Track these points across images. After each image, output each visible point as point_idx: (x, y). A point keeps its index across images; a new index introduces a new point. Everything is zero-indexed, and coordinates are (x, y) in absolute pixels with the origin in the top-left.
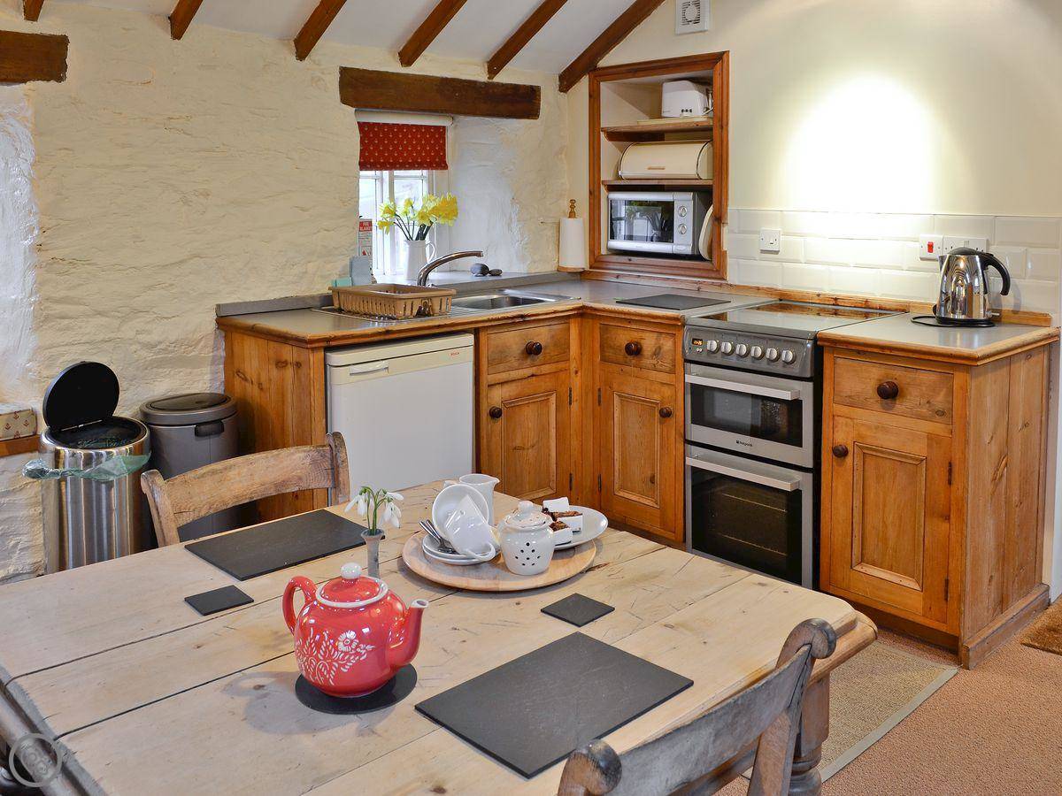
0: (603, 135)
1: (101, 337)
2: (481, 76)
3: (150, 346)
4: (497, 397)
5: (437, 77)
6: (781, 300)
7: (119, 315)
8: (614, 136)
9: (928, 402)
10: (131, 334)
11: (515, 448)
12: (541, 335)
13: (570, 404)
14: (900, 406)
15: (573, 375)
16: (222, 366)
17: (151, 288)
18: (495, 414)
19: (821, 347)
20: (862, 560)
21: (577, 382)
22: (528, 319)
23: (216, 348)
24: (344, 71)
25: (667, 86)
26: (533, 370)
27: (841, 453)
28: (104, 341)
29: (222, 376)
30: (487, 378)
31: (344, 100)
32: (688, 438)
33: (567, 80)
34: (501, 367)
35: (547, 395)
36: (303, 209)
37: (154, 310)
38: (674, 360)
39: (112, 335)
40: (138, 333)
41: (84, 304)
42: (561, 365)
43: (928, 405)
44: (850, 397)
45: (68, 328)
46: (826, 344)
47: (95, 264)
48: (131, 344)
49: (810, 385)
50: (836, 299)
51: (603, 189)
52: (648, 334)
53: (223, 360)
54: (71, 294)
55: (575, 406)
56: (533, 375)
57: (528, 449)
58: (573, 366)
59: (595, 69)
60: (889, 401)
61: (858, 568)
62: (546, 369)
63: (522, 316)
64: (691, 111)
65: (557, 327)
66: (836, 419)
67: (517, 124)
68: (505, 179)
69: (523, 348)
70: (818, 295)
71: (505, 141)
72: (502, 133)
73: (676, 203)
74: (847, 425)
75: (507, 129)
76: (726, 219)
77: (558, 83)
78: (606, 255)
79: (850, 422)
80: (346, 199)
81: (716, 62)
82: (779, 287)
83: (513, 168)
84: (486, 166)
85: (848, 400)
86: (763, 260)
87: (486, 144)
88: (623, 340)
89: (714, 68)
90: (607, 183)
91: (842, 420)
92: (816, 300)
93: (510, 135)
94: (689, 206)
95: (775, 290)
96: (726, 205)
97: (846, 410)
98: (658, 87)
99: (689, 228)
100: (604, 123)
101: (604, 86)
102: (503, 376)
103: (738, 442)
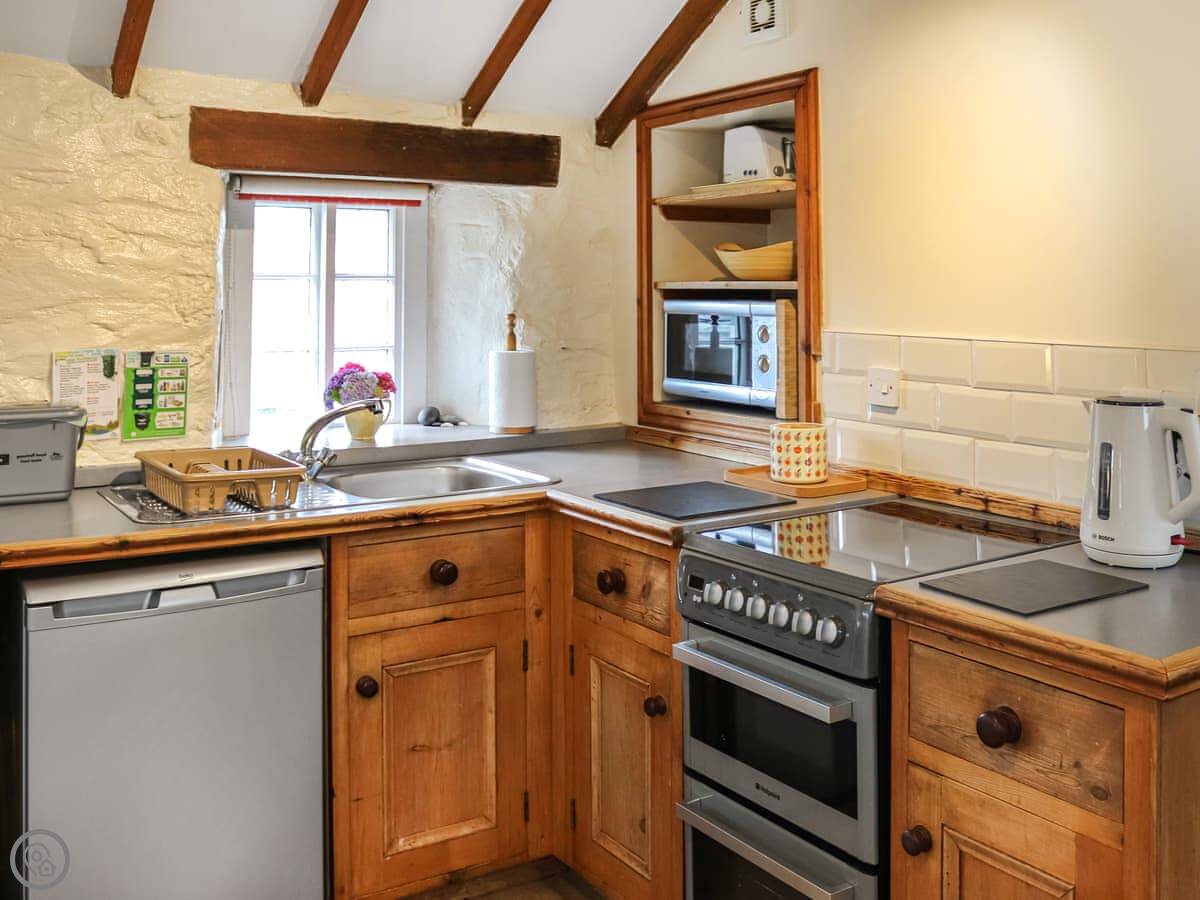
0: (656, 211)
4: (370, 659)
5: (368, 122)
6: (902, 496)
8: (672, 212)
9: (1077, 765)
11: (414, 749)
12: (463, 550)
13: (525, 668)
14: (1025, 764)
15: (531, 618)
18: (367, 689)
19: (886, 618)
21: (536, 630)
22: (427, 521)
25: (729, 134)
26: (445, 610)
27: (921, 842)
30: (344, 626)
31: (198, 157)
32: (688, 763)
33: (607, 130)
34: (378, 605)
35: (479, 654)
38: (668, 610)
42: (508, 601)
43: (1075, 771)
44: (936, 727)
49: (870, 694)
50: (986, 501)
51: (656, 296)
55: (535, 673)
56: (445, 620)
57: (439, 749)
58: (532, 602)
59: (645, 107)
60: (1004, 750)
62: (476, 606)
63: (415, 516)
64: (755, 172)
65: (498, 534)
66: (914, 770)
67: (523, 196)
68: (503, 280)
69: (424, 570)
70: (959, 492)
71: (505, 221)
72: (501, 208)
73: (754, 319)
74: (929, 785)
75: (508, 202)
76: (820, 349)
77: (594, 132)
78: (663, 402)
79: (934, 780)
80: (187, 312)
81: (798, 87)
82: (899, 471)
83: (516, 263)
84: (479, 259)
85: (934, 734)
86: (874, 422)
87: (479, 226)
88: (602, 564)
89: (794, 97)
90: (661, 287)
91: (921, 774)
92: (955, 501)
93: (513, 211)
94: (772, 324)
95: (888, 476)
96: (819, 324)
97: (926, 754)
98: (718, 135)
99: (772, 359)
100: (657, 192)
101: (656, 133)
102: (384, 621)
103: (758, 787)
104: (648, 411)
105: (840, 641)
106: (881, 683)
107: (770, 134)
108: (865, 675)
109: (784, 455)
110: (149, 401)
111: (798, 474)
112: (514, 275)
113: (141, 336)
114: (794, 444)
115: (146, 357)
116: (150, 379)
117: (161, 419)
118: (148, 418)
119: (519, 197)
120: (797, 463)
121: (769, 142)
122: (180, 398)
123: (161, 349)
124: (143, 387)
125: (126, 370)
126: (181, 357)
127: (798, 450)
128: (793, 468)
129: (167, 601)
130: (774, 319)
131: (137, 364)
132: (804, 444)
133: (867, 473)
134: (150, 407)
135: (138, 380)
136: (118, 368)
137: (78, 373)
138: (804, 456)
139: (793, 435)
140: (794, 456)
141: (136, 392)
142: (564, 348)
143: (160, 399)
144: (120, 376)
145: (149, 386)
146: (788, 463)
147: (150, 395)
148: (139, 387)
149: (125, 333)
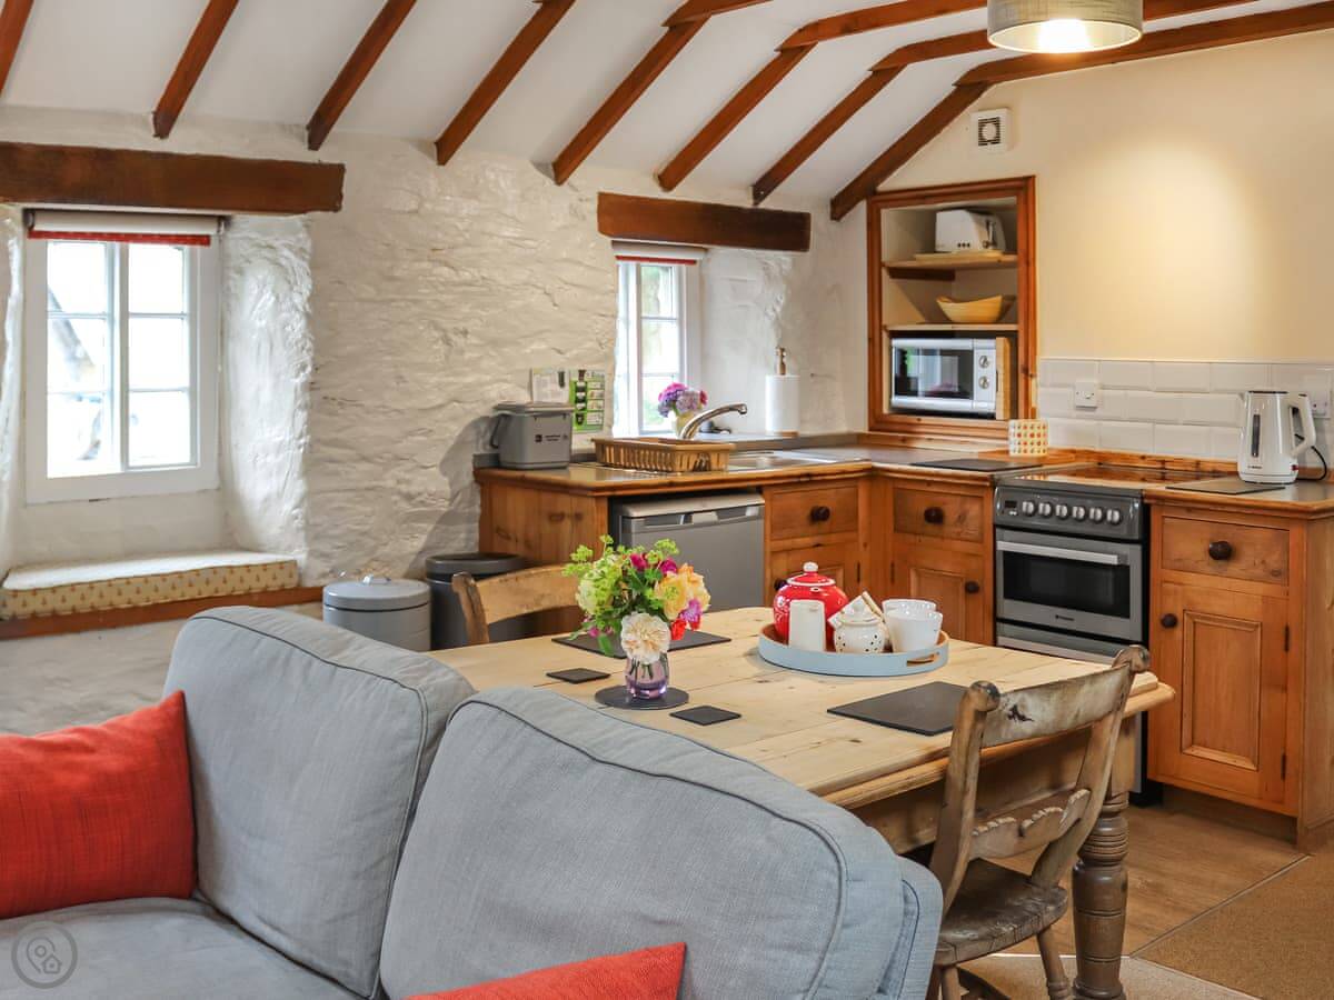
0: (884, 273)
1: (366, 484)
2: (747, 202)
3: (409, 497)
4: (781, 567)
6: (1100, 464)
7: (381, 461)
8: (896, 273)
9: (1263, 562)
10: (390, 483)
12: (828, 498)
13: (859, 581)
14: (1234, 568)
15: (861, 548)
16: (477, 525)
17: (411, 433)
19: (1148, 505)
20: (1192, 743)
21: (866, 557)
22: (814, 479)
23: (471, 503)
24: (602, 196)
25: (940, 216)
26: (817, 540)
27: (1170, 622)
28: (368, 489)
29: (476, 536)
30: (769, 544)
31: (603, 229)
32: (1000, 615)
33: (840, 205)
34: (785, 532)
35: (834, 570)
36: (559, 352)
37: (415, 458)
38: (982, 527)
39: (375, 483)
40: (399, 482)
41: (351, 448)
42: (849, 536)
43: (1262, 565)
44: (1180, 560)
45: (337, 473)
46: (1152, 501)
47: (361, 405)
48: (392, 494)
49: (1138, 548)
50: (1163, 462)
51: (885, 335)
52: (948, 498)
53: (478, 518)
54: (341, 436)
55: (864, 584)
56: (818, 545)
58: (861, 540)
59: (875, 193)
60: (1221, 562)
61: (1188, 751)
62: (834, 538)
63: (808, 475)
64: (968, 245)
65: (846, 490)
66: (1165, 585)
67: (783, 258)
68: (768, 322)
69: (808, 512)
70: (1143, 457)
71: (769, 277)
72: (766, 268)
73: (975, 352)
74: (1176, 592)
75: (771, 263)
76: (1035, 370)
77: (829, 209)
78: (889, 415)
79: (1179, 588)
80: (603, 342)
81: (1019, 188)
82: (1098, 449)
83: (778, 309)
84: (746, 306)
85: (1178, 564)
86: (1078, 418)
87: (746, 281)
88: (921, 507)
89: (1017, 195)
90: (890, 328)
91: (1171, 586)
92: (1141, 464)
93: (775, 270)
94: (992, 356)
95: (1093, 452)
96: (1035, 354)
97: (1175, 575)
98: (932, 215)
99: (992, 381)
100: (886, 257)
101: (885, 213)
102: (788, 543)
103: (1057, 617)
104: (877, 420)
105: (1120, 521)
106: (1145, 542)
107: (979, 217)
108: (1136, 537)
109: (1023, 439)
110: (583, 405)
111: (1032, 451)
112: (777, 319)
113: (577, 358)
114: (1030, 431)
115: (582, 373)
116: (583, 389)
117: (591, 418)
118: (582, 416)
119: (780, 259)
120: (1032, 444)
121: (978, 222)
122: (601, 403)
123: (588, 368)
124: (581, 395)
125: (570, 385)
126: (601, 374)
127: (1032, 436)
128: (1029, 448)
129: (696, 518)
130: (994, 351)
131: (576, 378)
132: (1036, 431)
133: (1073, 452)
134: (584, 409)
135: (579, 390)
136: (566, 381)
137: (545, 384)
138: (1036, 439)
139: (1029, 426)
140: (1029, 440)
141: (577, 398)
142: (812, 375)
143: (590, 403)
144: (567, 387)
145: (583, 394)
146: (1025, 444)
147: (584, 400)
148: (578, 394)
149: (568, 355)
